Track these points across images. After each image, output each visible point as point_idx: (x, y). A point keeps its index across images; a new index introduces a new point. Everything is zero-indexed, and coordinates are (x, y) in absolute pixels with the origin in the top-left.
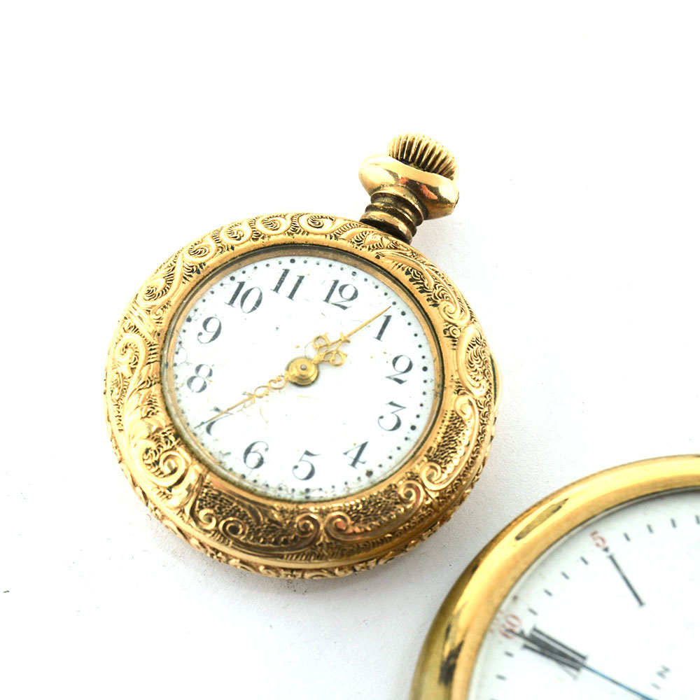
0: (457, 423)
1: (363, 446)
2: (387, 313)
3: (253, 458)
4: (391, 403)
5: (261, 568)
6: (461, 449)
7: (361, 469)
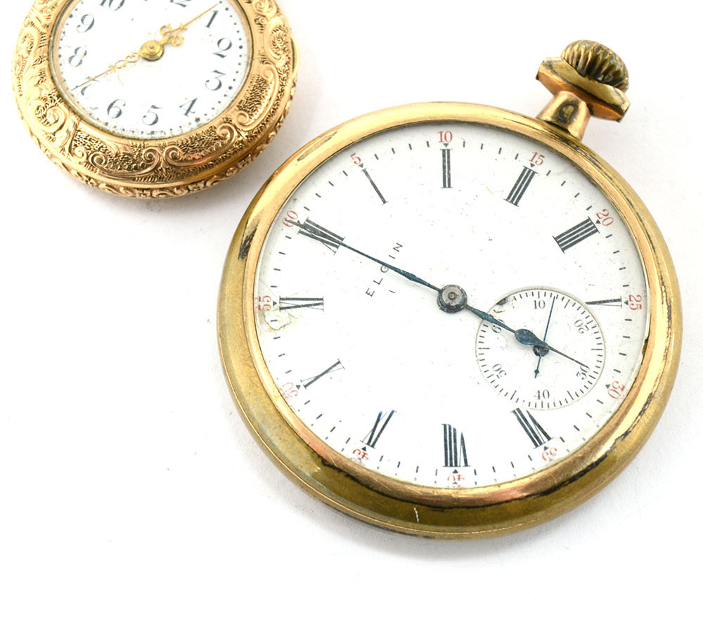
0: (261, 84)
1: (194, 102)
2: (215, 9)
3: (114, 111)
4: (216, 71)
5: (121, 189)
6: (265, 102)
7: (192, 117)
